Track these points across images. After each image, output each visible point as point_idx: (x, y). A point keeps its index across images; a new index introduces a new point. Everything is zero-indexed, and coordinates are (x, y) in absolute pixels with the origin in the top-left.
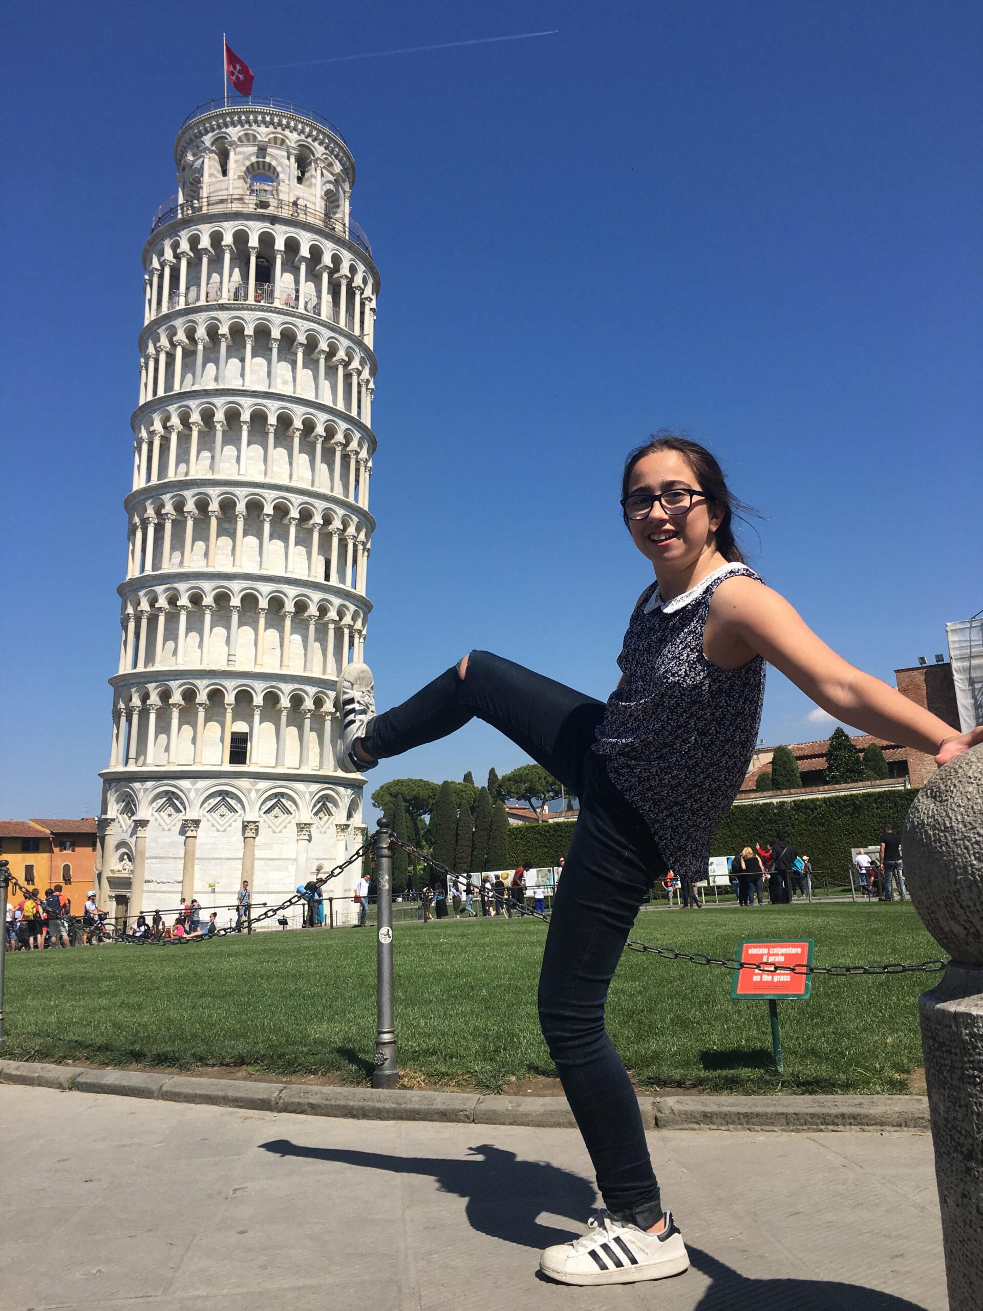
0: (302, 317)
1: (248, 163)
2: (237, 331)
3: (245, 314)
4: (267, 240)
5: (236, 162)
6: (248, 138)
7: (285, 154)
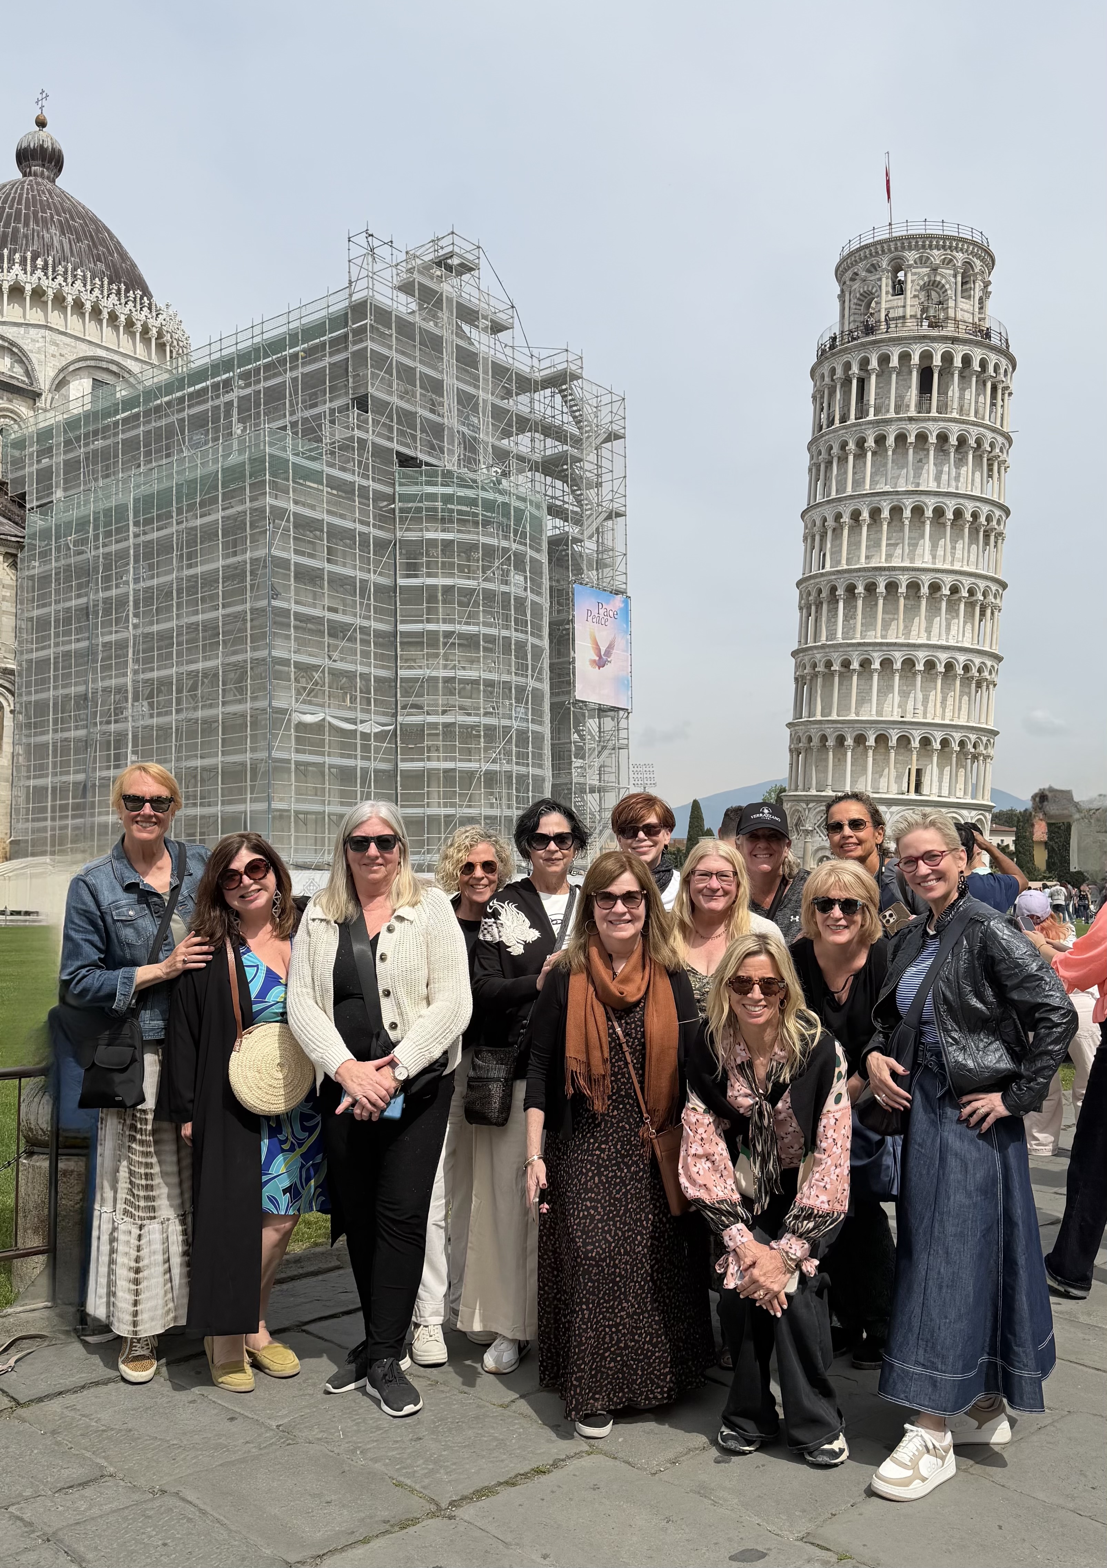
0: (974, 424)
1: (922, 283)
2: (922, 437)
3: (930, 425)
4: (947, 358)
5: (913, 281)
6: (923, 261)
7: (952, 272)
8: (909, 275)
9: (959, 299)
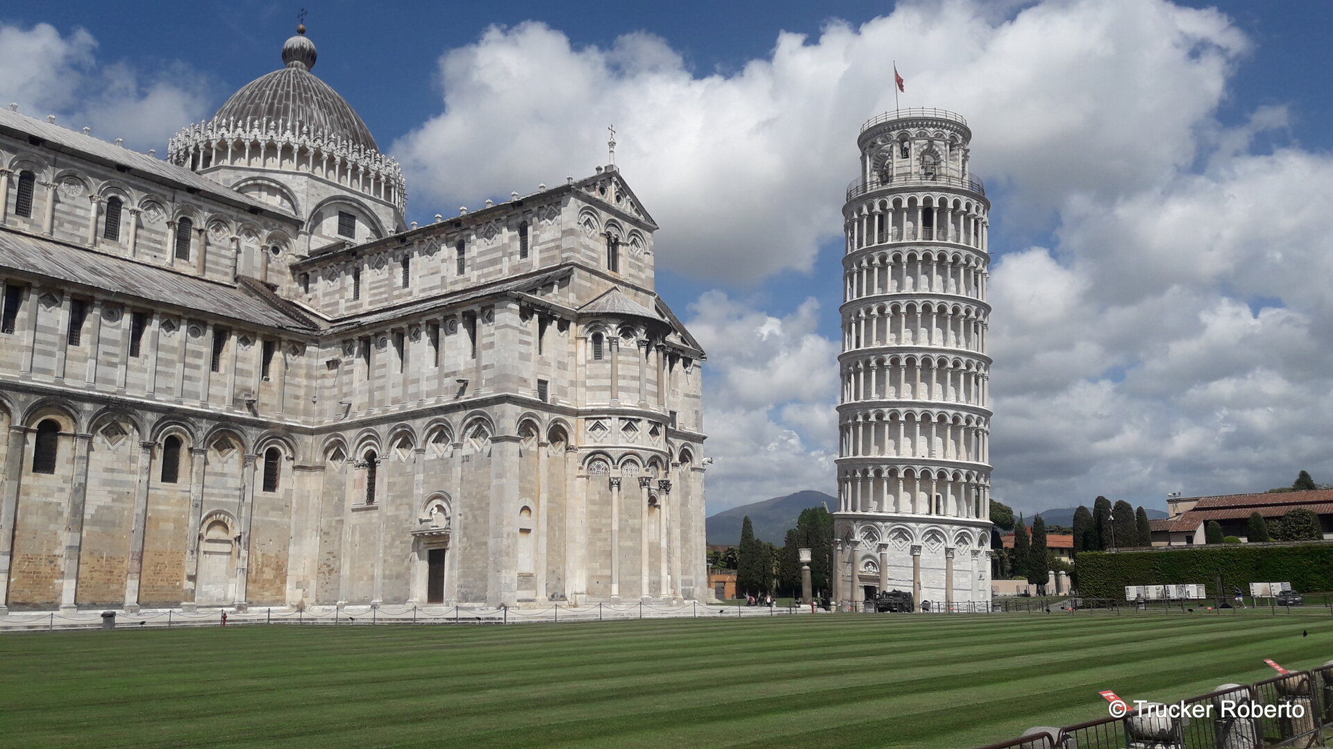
1: (921, 150)
5: (915, 149)
6: (922, 136)
7: (943, 143)
8: (912, 145)
9: (949, 161)
